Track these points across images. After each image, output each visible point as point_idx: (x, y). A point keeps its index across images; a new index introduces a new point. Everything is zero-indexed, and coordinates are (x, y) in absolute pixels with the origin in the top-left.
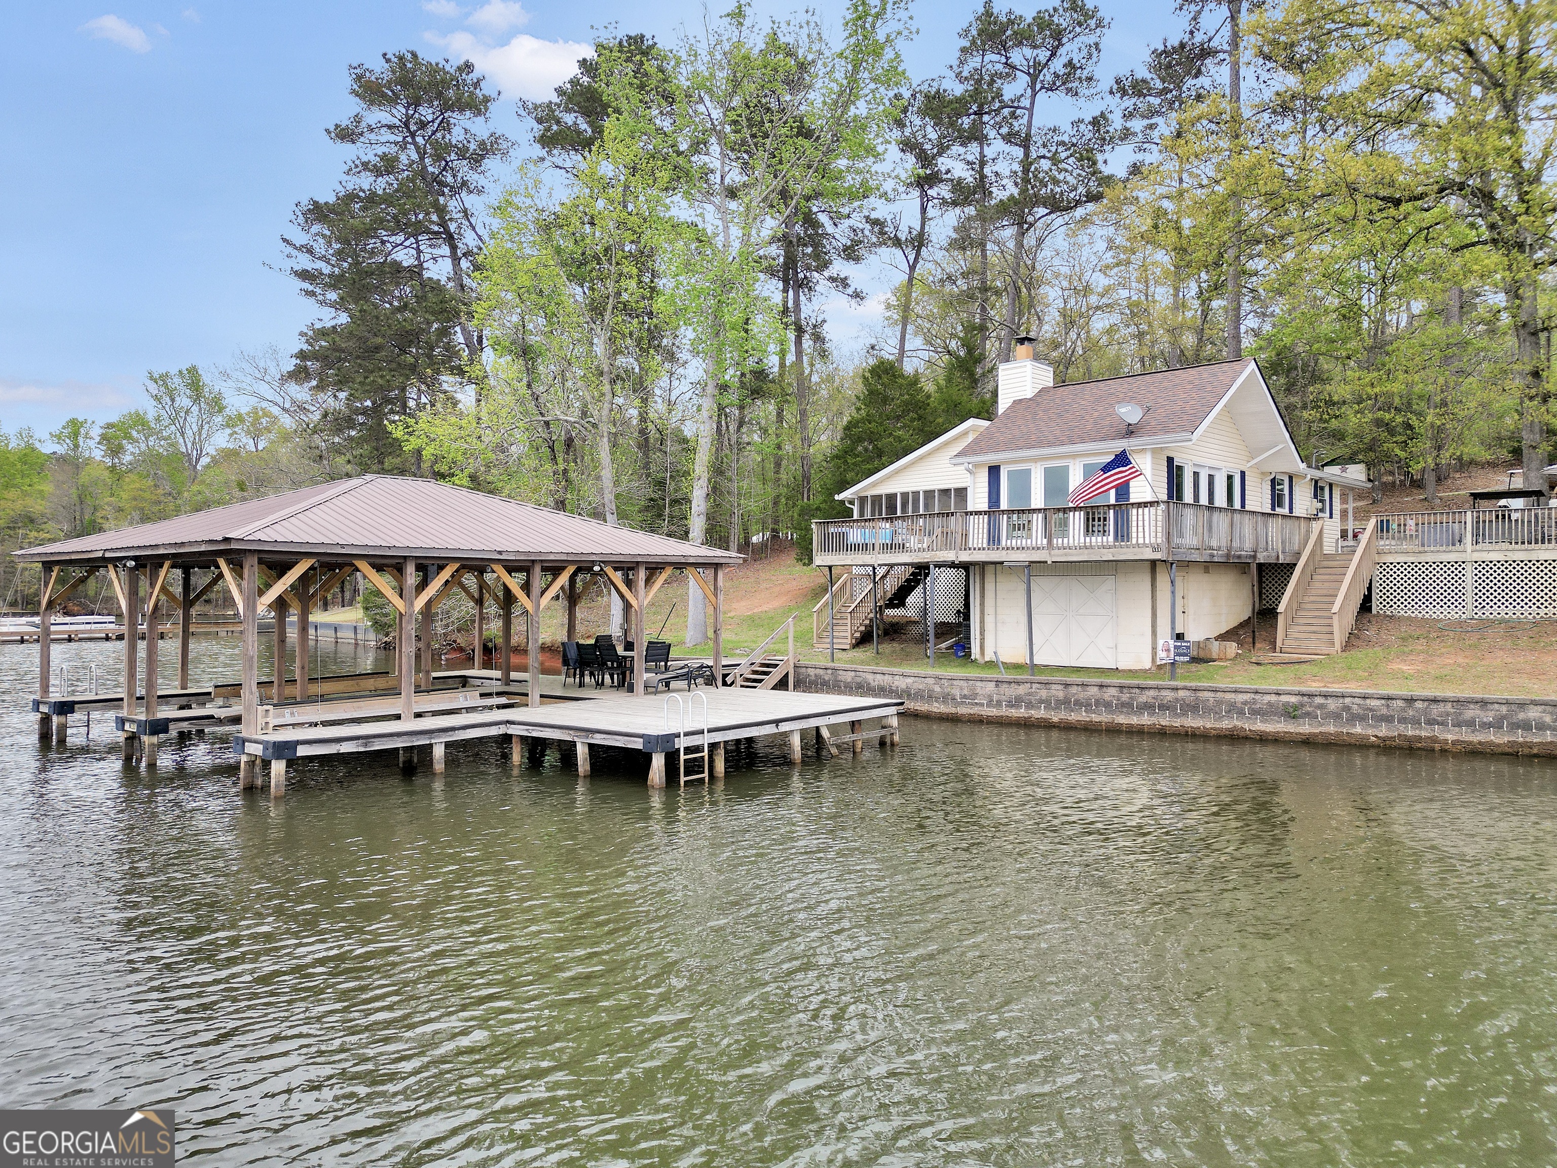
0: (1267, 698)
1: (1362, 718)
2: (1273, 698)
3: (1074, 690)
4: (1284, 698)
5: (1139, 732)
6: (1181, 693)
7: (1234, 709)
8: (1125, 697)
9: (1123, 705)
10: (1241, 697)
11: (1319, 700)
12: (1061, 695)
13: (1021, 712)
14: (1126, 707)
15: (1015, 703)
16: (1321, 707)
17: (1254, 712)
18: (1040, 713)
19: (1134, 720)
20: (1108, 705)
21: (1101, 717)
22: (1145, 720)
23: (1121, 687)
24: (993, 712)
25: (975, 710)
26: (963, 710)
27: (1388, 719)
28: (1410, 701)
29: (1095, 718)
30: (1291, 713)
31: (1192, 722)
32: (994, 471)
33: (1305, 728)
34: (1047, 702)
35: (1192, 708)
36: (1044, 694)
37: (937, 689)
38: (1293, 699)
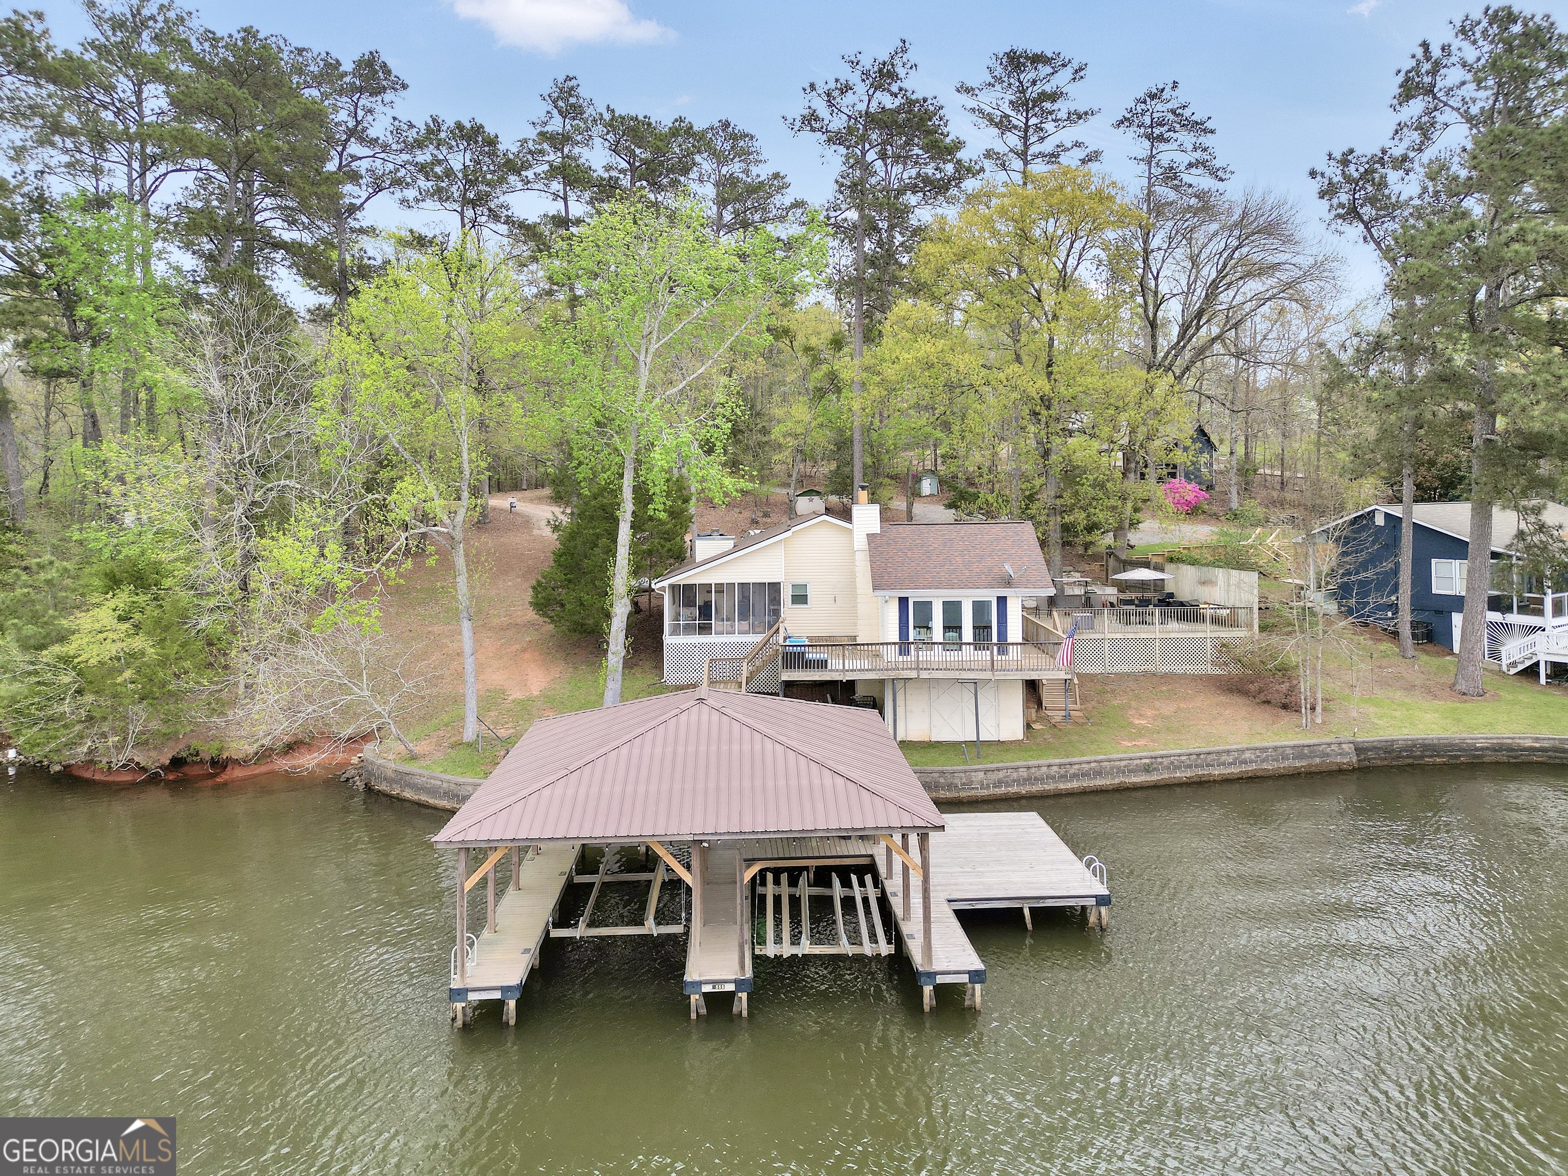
0: (1136, 762)
1: (1179, 768)
2: (1138, 762)
3: (1033, 770)
4: (1144, 761)
5: (1070, 794)
6: (1093, 765)
7: (1121, 771)
8: (1062, 771)
9: (1062, 776)
10: (1123, 763)
11: (1159, 760)
12: (1025, 774)
13: (1003, 790)
15: (999, 783)
16: (1161, 763)
17: (1130, 771)
18: (1014, 789)
19: (1069, 785)
20: (1053, 778)
21: (1050, 787)
22: (1074, 785)
23: (1060, 765)
24: (985, 792)
25: (973, 793)
26: (963, 794)
27: (1190, 766)
28: (1198, 755)
29: (1047, 787)
30: (1147, 769)
31: (1100, 782)
32: (903, 602)
33: (1154, 777)
34: (1017, 781)
35: (1098, 773)
36: (1015, 775)
38: (1147, 761)
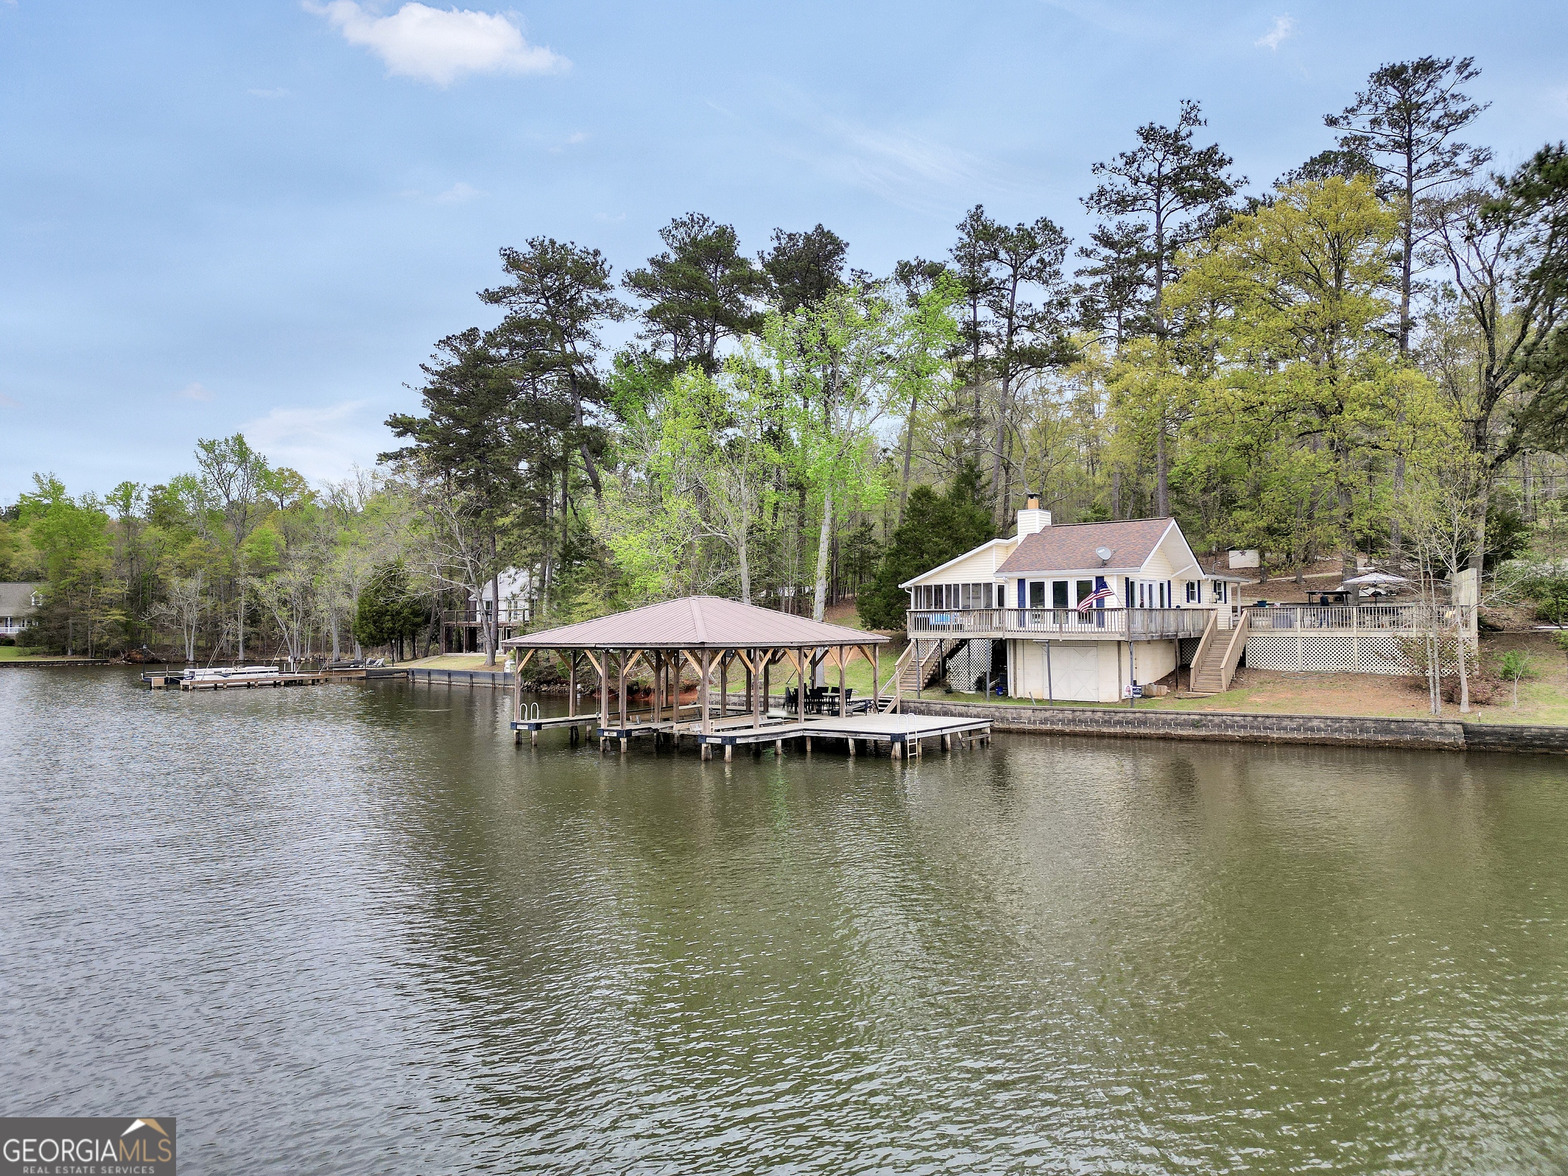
0: (1183, 717)
1: (1232, 727)
2: (1186, 717)
3: (1078, 713)
4: (1192, 717)
5: (1115, 736)
6: (1137, 715)
7: (1166, 723)
8: (1107, 717)
9: (1106, 722)
10: (1170, 717)
11: (1210, 718)
12: (1070, 717)
13: (1048, 727)
14: (1107, 723)
15: (1045, 721)
16: (1211, 721)
17: (1176, 725)
18: (1059, 727)
19: (1112, 730)
20: (1097, 722)
21: (1094, 729)
22: (1118, 730)
23: (1105, 712)
24: (1032, 727)
25: (1021, 726)
26: (1013, 726)
27: (1245, 727)
28: (1255, 717)
29: (1090, 729)
30: (1195, 725)
31: (1143, 730)
32: (1021, 582)
33: (1203, 732)
34: (1062, 721)
35: (1143, 723)
36: (1060, 716)
37: (997, 714)
38: (1197, 717)
